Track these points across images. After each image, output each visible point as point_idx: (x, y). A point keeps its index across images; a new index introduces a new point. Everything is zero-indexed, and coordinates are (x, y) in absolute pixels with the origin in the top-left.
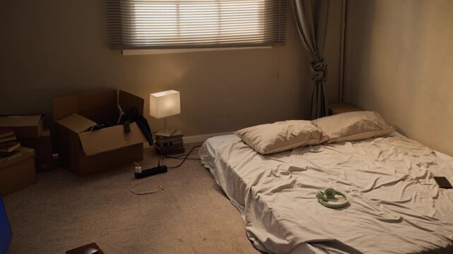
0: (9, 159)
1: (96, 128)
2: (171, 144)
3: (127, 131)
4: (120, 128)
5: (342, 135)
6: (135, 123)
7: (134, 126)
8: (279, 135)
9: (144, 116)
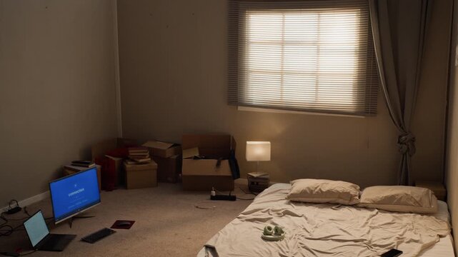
0: (138, 166)
1: (196, 158)
2: (257, 183)
3: (218, 165)
4: (215, 161)
5: (374, 202)
6: (227, 161)
7: (225, 163)
8: (308, 188)
9: (236, 157)
